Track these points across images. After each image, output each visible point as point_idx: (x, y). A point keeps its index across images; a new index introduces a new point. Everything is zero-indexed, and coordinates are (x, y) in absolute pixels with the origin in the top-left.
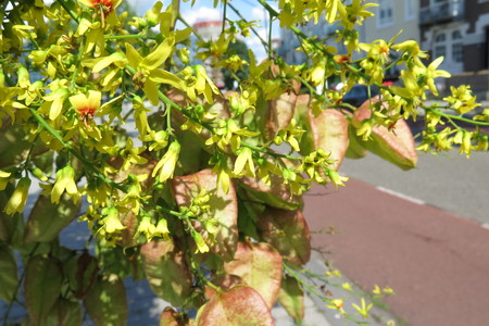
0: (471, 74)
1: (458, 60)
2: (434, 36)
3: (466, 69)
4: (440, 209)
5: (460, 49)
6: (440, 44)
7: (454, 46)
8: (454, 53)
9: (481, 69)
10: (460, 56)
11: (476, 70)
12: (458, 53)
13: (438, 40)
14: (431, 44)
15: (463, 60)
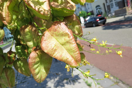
0: (121, 9)
1: (117, 6)
2: (109, 1)
3: (120, 8)
4: (119, 45)
5: (117, 3)
6: (111, 3)
7: (115, 3)
8: (115, 4)
9: (123, 7)
10: (117, 5)
11: (122, 8)
12: (117, 4)
13: (111, 2)
14: (109, 3)
15: (118, 6)
